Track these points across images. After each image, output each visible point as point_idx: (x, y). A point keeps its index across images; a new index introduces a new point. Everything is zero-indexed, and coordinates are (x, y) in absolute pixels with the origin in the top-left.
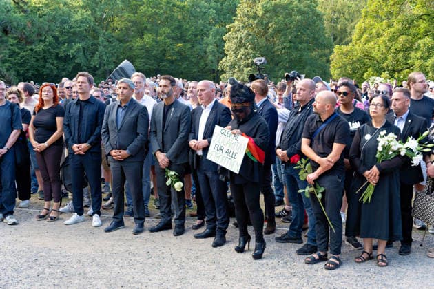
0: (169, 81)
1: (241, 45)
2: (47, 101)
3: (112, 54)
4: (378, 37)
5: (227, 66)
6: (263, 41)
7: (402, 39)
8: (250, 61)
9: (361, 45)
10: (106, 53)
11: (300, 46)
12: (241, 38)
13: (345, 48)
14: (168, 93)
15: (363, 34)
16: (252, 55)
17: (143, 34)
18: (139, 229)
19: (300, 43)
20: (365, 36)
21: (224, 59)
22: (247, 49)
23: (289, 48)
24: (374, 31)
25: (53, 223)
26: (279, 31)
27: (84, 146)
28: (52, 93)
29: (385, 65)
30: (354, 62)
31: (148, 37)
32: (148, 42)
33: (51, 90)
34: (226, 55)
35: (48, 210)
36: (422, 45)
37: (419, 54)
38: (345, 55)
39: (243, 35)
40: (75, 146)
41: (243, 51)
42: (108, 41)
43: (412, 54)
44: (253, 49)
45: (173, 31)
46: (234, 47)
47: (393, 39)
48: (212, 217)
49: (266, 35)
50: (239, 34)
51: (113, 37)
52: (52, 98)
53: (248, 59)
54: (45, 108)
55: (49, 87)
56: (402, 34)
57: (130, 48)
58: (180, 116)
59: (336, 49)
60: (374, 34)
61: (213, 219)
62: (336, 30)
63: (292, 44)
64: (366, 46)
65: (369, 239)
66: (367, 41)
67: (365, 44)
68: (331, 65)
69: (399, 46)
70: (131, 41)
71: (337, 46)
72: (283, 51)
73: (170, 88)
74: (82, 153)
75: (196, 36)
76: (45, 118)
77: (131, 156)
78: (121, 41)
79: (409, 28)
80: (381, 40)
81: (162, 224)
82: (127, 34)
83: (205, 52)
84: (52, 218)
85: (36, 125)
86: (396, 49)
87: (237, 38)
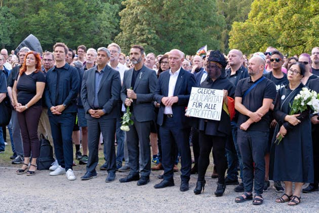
0: (139, 50)
1: (136, 21)
2: (30, 67)
3: (8, 28)
4: (273, 14)
5: (122, 41)
6: (157, 17)
7: (295, 17)
8: (145, 37)
9: (257, 22)
10: (3, 28)
11: (193, 23)
12: (137, 14)
13: (243, 25)
14: (139, 59)
15: (258, 12)
16: (147, 31)
17: (38, 10)
18: (111, 178)
19: (193, 19)
20: (260, 14)
21: (120, 35)
22: (142, 24)
23: (183, 24)
24: (269, 9)
25: (33, 176)
26: (173, 8)
27: (61, 107)
28: (34, 61)
29: (279, 41)
30: (251, 37)
31: (43, 13)
32: (43, 17)
33: (34, 58)
34: (122, 31)
35: (27, 165)
36: (313, 23)
37: (311, 32)
38: (243, 30)
39: (139, 12)
40: (53, 107)
41: (138, 26)
42: (5, 16)
43: (306, 32)
44: (149, 25)
45: (67, 7)
46: (129, 22)
47: (287, 17)
48: (169, 169)
49: (161, 12)
50: (134, 11)
51: (9, 12)
52: (34, 64)
53: (143, 35)
54: (27, 73)
55: (32, 55)
56: (295, 12)
57: (27, 24)
58: (149, 79)
59: (235, 25)
60: (269, 12)
61: (170, 171)
62: (227, 7)
63: (186, 21)
64: (261, 23)
65: (289, 182)
66: (262, 19)
67: (261, 21)
68: (229, 40)
69: (293, 24)
70: (27, 17)
71: (235, 23)
72: (177, 27)
73: (140, 55)
74: (59, 113)
75: (90, 12)
76: (28, 83)
77: (106, 114)
78: (17, 17)
79: (302, 7)
80: (276, 18)
81: (131, 176)
82: (23, 10)
83: (99, 28)
84: (31, 173)
85: (19, 89)
86: (290, 27)
87: (132, 14)
